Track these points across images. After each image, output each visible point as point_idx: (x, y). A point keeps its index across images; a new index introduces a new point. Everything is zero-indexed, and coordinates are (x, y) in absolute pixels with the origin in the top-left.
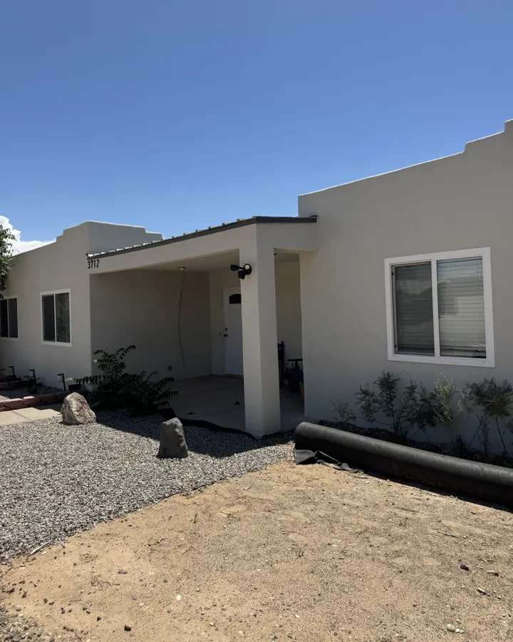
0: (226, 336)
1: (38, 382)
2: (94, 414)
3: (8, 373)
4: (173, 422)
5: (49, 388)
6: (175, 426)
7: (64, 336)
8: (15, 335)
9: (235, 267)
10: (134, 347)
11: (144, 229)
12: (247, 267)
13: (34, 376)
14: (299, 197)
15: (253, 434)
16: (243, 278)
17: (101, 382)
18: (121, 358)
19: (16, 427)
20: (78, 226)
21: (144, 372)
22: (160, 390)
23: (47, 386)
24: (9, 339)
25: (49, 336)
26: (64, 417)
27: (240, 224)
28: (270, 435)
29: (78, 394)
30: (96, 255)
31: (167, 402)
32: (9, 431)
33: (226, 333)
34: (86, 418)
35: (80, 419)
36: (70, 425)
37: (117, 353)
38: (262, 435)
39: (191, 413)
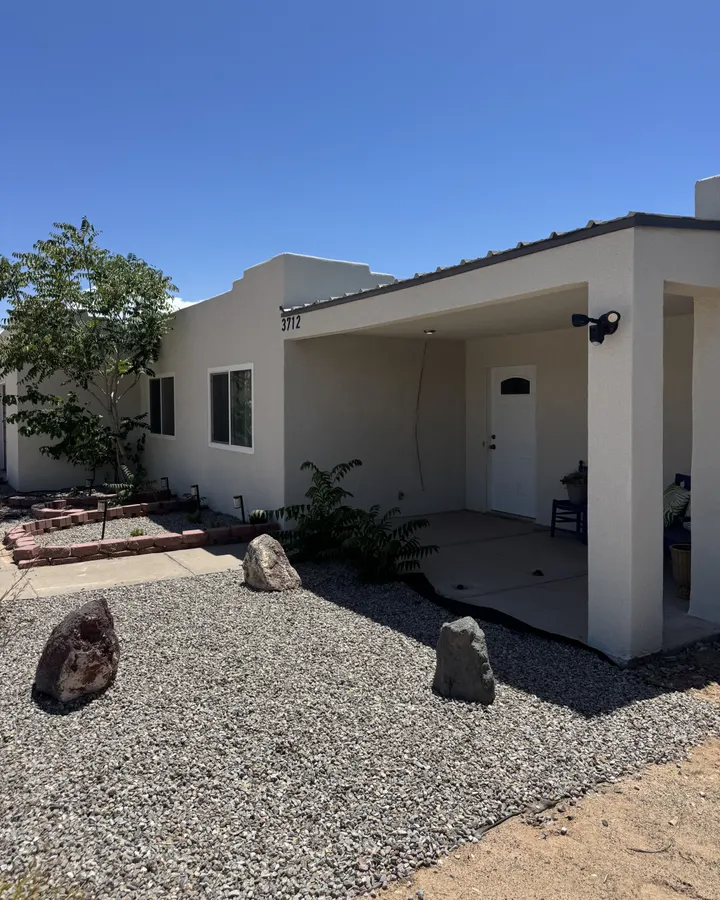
0: (493, 447)
1: (202, 503)
2: (295, 573)
3: (160, 486)
4: (466, 627)
5: (219, 514)
6: (472, 637)
7: (243, 437)
8: (170, 431)
9: (580, 320)
10: (358, 463)
11: (366, 268)
12: (612, 318)
13: (198, 495)
14: (698, 185)
15: (607, 653)
16: (601, 341)
17: (303, 516)
18: (338, 479)
19: (170, 585)
20: (268, 263)
21: (377, 507)
22: (403, 539)
23: (216, 510)
24: (161, 436)
25: (219, 435)
26: (247, 575)
27: (594, 230)
28: (642, 659)
29: (270, 538)
30: (295, 308)
31: (416, 563)
32: (160, 594)
33: (493, 442)
34: (283, 581)
35: (274, 582)
36: (258, 590)
37: (334, 472)
38: (628, 658)
39: (460, 587)
